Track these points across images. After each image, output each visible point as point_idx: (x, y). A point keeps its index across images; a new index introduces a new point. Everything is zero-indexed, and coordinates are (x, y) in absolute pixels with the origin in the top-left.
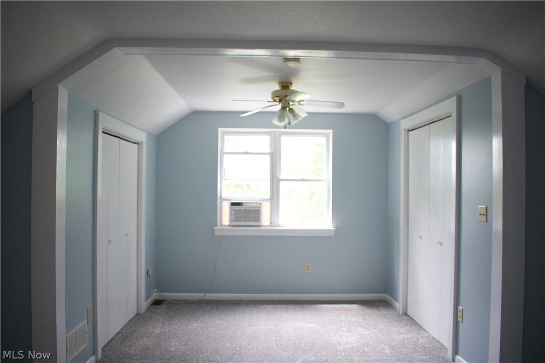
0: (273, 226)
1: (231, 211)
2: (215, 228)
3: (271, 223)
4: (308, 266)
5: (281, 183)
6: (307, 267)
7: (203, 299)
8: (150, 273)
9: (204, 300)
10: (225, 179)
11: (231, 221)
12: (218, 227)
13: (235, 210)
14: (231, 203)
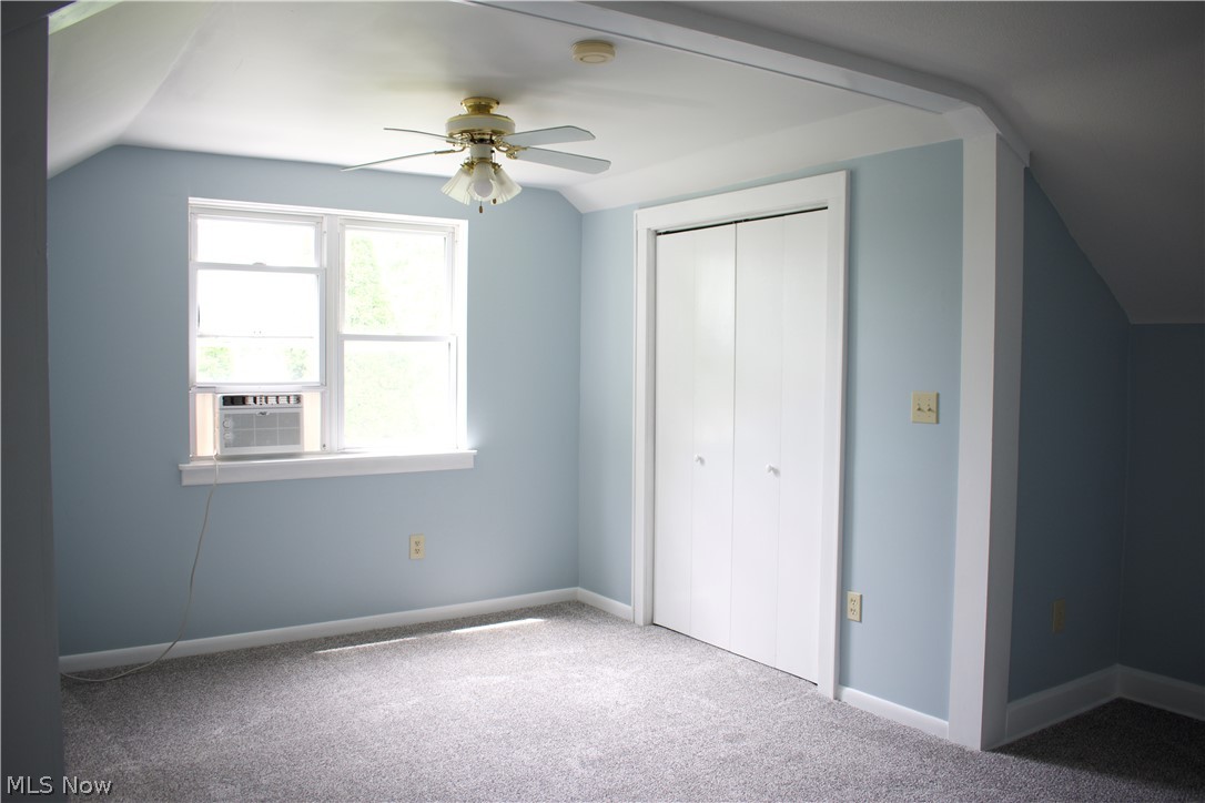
0: (329, 454)
1: (223, 419)
2: (182, 467)
3: (324, 446)
4: (417, 542)
5: (348, 345)
6: (413, 546)
7: (168, 656)
9: (168, 662)
10: (201, 336)
11: (226, 445)
12: (192, 464)
14: (224, 398)
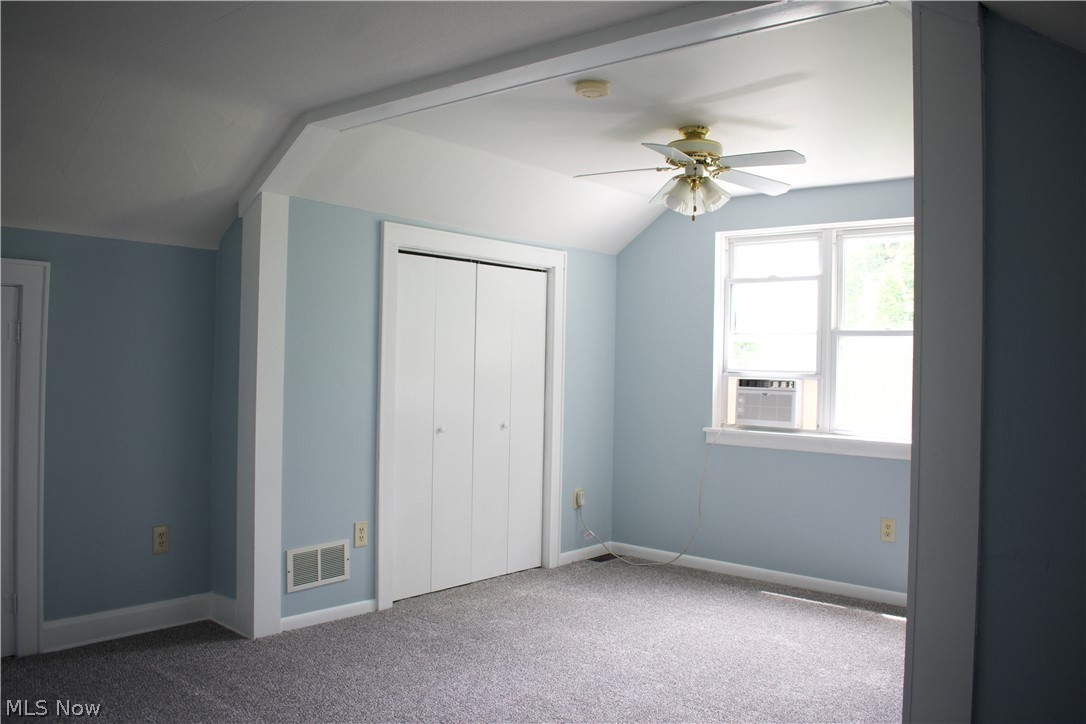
0: (821, 433)
1: (739, 395)
2: (705, 429)
3: (818, 426)
4: (888, 527)
5: (840, 338)
6: (884, 530)
7: (678, 564)
8: (582, 502)
10: (735, 334)
11: (739, 416)
12: (714, 427)
13: (747, 396)
14: (741, 381)
